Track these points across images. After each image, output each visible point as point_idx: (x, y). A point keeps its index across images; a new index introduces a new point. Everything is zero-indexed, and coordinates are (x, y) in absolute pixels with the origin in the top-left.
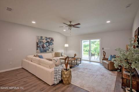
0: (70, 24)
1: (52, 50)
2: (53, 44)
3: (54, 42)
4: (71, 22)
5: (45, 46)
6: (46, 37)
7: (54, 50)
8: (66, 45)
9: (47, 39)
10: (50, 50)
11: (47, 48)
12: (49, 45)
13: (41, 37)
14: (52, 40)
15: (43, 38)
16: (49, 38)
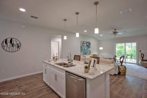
0: (115, 31)
1: (90, 53)
2: (90, 47)
3: (91, 46)
4: (115, 30)
5: (86, 48)
6: (86, 42)
7: (91, 52)
8: (101, 48)
9: (86, 43)
10: (89, 52)
11: (87, 51)
12: (88, 48)
13: (84, 42)
14: (90, 44)
15: (85, 42)
16: (88, 42)
